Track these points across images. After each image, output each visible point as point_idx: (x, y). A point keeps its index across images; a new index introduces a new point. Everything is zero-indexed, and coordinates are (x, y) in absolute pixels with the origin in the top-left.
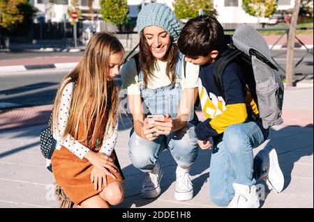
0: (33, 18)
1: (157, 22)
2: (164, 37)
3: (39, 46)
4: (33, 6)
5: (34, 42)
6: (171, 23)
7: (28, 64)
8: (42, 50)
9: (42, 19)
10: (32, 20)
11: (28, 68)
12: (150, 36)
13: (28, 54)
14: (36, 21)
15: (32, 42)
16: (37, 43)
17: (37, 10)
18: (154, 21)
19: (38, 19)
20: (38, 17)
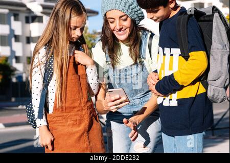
0: (12, 77)
1: (117, 6)
2: (125, 20)
3: (17, 103)
4: (12, 66)
5: (13, 100)
6: (131, 7)
7: (6, 122)
8: (20, 107)
9: (20, 78)
10: (10, 80)
11: (7, 125)
12: (112, 20)
13: (7, 112)
14: (14, 80)
15: (11, 100)
16: (16, 101)
17: (15, 70)
18: (114, 5)
19: (17, 78)
20: (17, 76)
